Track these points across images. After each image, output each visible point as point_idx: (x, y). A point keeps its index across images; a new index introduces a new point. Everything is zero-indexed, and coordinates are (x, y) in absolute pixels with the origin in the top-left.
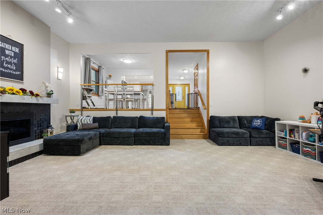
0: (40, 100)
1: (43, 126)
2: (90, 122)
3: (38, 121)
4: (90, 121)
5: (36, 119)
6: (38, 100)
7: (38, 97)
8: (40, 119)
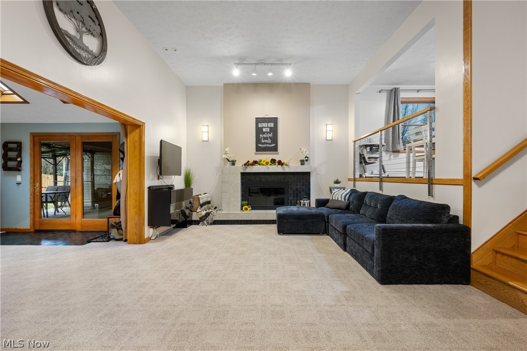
0: (286, 169)
1: (300, 196)
2: (342, 199)
3: (294, 190)
4: (341, 197)
5: (291, 188)
6: (284, 169)
7: (284, 166)
8: (297, 189)
